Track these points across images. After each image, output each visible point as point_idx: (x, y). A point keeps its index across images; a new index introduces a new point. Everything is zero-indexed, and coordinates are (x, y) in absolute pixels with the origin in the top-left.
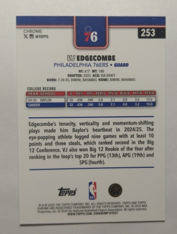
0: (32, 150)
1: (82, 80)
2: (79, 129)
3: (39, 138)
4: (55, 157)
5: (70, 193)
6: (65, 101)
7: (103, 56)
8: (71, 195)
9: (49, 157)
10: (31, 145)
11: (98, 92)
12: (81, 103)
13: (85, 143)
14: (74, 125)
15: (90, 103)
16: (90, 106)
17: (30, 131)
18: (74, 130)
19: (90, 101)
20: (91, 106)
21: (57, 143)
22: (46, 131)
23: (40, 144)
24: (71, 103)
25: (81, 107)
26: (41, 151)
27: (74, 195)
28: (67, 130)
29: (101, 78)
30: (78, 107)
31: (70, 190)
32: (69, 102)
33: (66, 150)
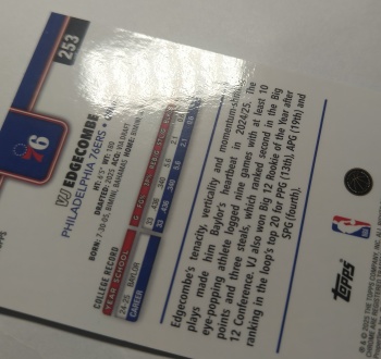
0: (235, 336)
1: (115, 189)
2: (214, 221)
3: (211, 312)
4: (261, 288)
5: (347, 276)
6: (147, 234)
7: (82, 136)
8: (352, 274)
9: (259, 301)
10: (221, 336)
11: (149, 164)
12: (162, 203)
13: (249, 216)
14: (203, 228)
15: (167, 185)
16: (175, 187)
17: (192, 329)
18: (215, 233)
19: (164, 184)
20: (176, 184)
21: (234, 276)
22: (200, 294)
23: (225, 315)
24: (156, 223)
25: (169, 206)
26: (241, 316)
27: (353, 268)
28: (211, 248)
29: (123, 151)
30: (167, 211)
31: (341, 273)
32: (151, 227)
33: (252, 261)
